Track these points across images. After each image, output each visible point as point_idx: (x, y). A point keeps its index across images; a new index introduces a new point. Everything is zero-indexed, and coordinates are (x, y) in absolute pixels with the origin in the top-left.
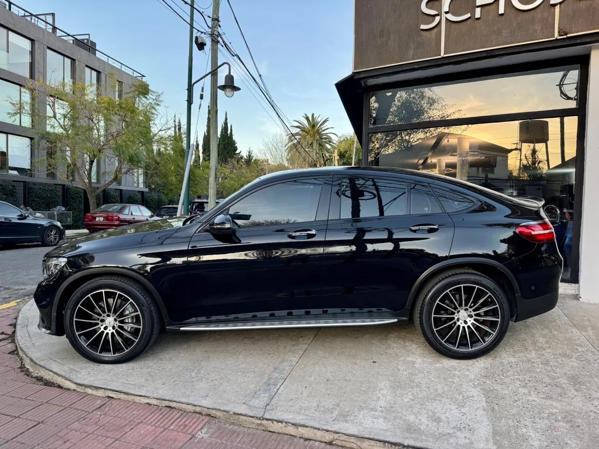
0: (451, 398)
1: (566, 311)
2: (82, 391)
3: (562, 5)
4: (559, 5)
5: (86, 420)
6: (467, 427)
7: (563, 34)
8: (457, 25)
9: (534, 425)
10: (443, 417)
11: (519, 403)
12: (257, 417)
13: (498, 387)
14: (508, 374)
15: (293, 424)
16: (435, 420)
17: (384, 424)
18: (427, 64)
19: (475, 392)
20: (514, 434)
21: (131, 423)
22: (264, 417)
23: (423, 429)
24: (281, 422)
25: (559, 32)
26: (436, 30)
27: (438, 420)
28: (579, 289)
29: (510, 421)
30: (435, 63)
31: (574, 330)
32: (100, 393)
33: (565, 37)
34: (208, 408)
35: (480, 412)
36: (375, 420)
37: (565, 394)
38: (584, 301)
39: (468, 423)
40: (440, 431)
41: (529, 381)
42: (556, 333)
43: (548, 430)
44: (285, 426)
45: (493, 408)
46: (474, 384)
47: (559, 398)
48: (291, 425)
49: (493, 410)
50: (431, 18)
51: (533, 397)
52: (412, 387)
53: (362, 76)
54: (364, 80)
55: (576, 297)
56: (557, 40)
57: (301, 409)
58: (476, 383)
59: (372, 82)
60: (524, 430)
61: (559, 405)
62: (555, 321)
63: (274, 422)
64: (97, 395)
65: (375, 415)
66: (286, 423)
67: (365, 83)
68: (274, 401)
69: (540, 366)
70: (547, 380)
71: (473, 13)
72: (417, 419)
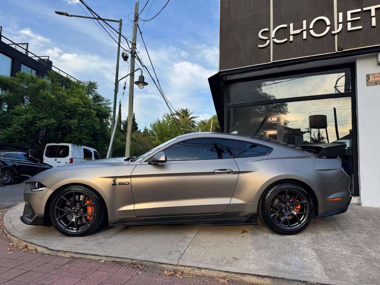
0: (295, 254)
1: (354, 211)
2: (55, 254)
3: (339, 34)
4: (337, 35)
5: (60, 269)
6: (308, 267)
7: (340, 50)
8: (280, 45)
9: (348, 266)
10: (292, 263)
11: (337, 255)
12: (174, 265)
13: (323, 248)
14: (327, 241)
16: (287, 264)
17: (256, 267)
18: (263, 67)
19: (309, 250)
20: (337, 271)
21: (91, 270)
22: (179, 264)
23: (281, 269)
24: (190, 267)
25: (338, 49)
26: (267, 48)
27: (289, 264)
28: (360, 200)
29: (334, 264)
30: (268, 66)
31: (361, 220)
32: (67, 255)
33: (342, 51)
34: (141, 261)
35: (314, 260)
36: (250, 265)
37: (363, 251)
38: (363, 206)
39: (308, 265)
40: (292, 269)
41: (341, 244)
42: (351, 221)
43: (357, 268)
44: (193, 270)
45: (322, 258)
46: (307, 247)
47: (361, 253)
48: (196, 268)
49: (322, 259)
50: (264, 41)
51: (345, 253)
52: (270, 248)
53: (224, 74)
54: (225, 76)
55: (359, 204)
56: (337, 53)
57: (202, 260)
58: (308, 246)
59: (230, 78)
60: (343, 268)
61: (361, 256)
62: (348, 216)
63: (186, 267)
64: (65, 256)
65: (249, 262)
66: (193, 267)
67: (225, 78)
68: (183, 256)
69: (345, 237)
70: (351, 244)
71: (289, 38)
72: (276, 264)
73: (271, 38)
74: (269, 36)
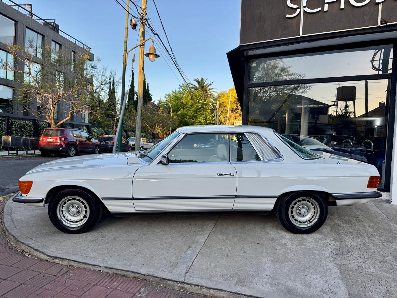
0: (316, 271)
1: (383, 211)
2: (52, 261)
3: (384, 3)
4: (381, 4)
5: (56, 282)
6: (330, 291)
7: (384, 23)
8: (311, 15)
9: (377, 290)
10: (312, 285)
11: (363, 274)
12: (180, 282)
13: (347, 263)
14: (352, 254)
15: (206, 287)
16: (306, 286)
17: (271, 288)
18: (290, 41)
19: (332, 266)
20: (363, 296)
21: (89, 285)
22: (185, 281)
23: (299, 292)
24: (198, 286)
25: (381, 21)
26: (297, 18)
27: (309, 286)
28: (390, 196)
29: (360, 287)
30: (295, 41)
31: (391, 224)
32: (65, 263)
33: (386, 25)
34: (144, 275)
35: (337, 280)
36: (265, 286)
37: (394, 268)
38: (394, 204)
39: (330, 288)
40: (311, 294)
41: (368, 258)
42: (379, 225)
43: (387, 294)
44: (200, 289)
45: (346, 277)
47: (391, 271)
48: (204, 288)
49: (346, 279)
50: (293, 10)
51: (372, 270)
52: (287, 262)
53: (246, 48)
54: (246, 51)
55: (389, 201)
56: (379, 27)
57: (211, 276)
58: (331, 260)
59: (252, 53)
60: (370, 293)
61: (390, 276)
62: (377, 218)
63: (192, 286)
64: (63, 264)
65: (263, 281)
66: (201, 286)
67: (247, 53)
68: (191, 271)
69: (373, 248)
70: (379, 258)
72: (294, 284)
73: (302, 7)
74: (300, 4)
